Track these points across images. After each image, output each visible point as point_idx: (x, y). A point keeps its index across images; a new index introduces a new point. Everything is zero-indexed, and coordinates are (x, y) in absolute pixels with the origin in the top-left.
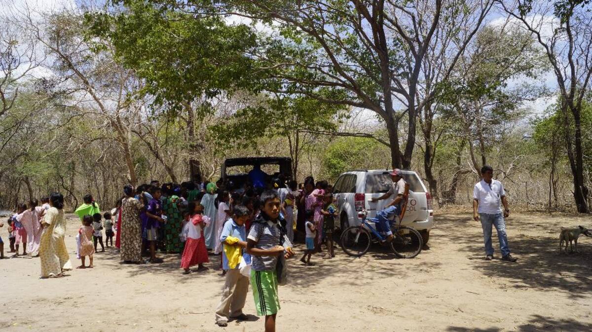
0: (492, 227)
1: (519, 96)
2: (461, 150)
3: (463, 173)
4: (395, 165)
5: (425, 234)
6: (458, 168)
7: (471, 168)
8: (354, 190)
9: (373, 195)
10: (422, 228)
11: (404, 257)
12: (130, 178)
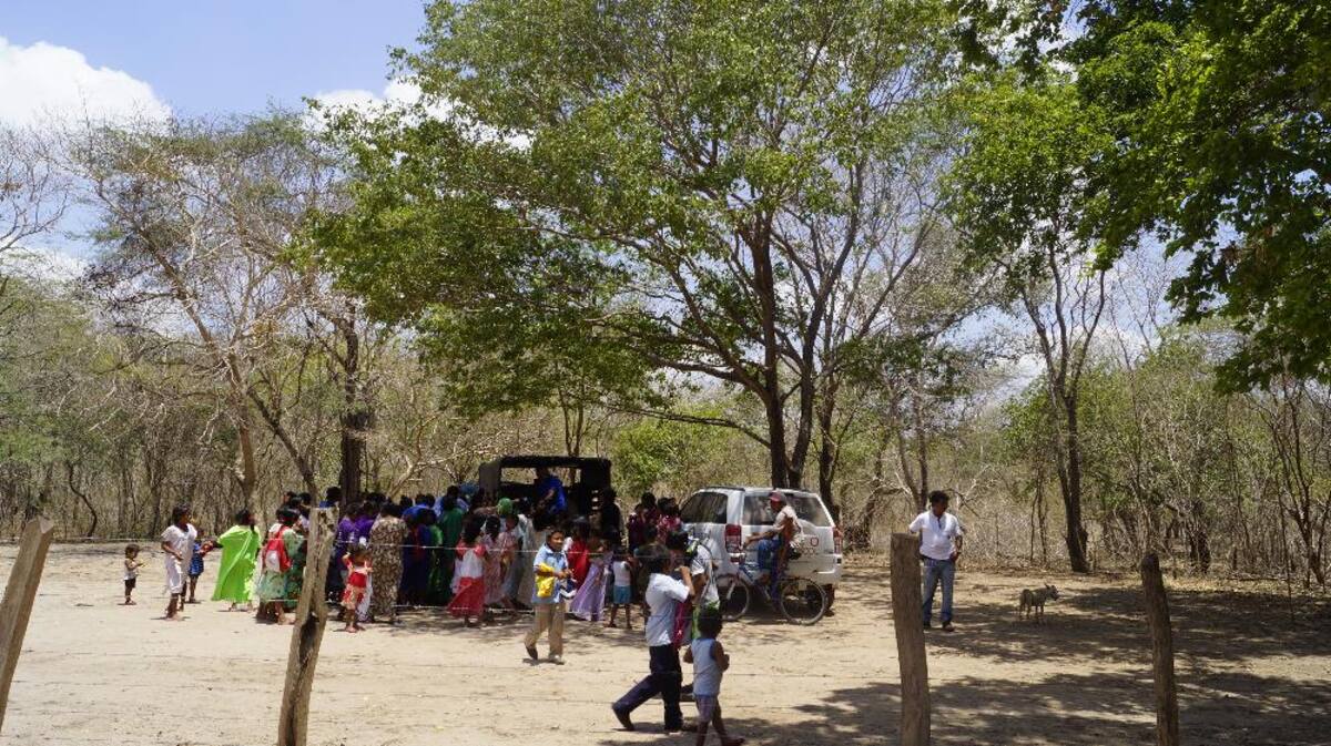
0: (936, 586)
1: (990, 350)
2: (883, 448)
3: (886, 493)
4: (778, 481)
5: (830, 589)
6: (876, 483)
7: (901, 485)
8: (722, 519)
9: (752, 529)
10: (825, 583)
11: (799, 624)
12: (242, 477)
